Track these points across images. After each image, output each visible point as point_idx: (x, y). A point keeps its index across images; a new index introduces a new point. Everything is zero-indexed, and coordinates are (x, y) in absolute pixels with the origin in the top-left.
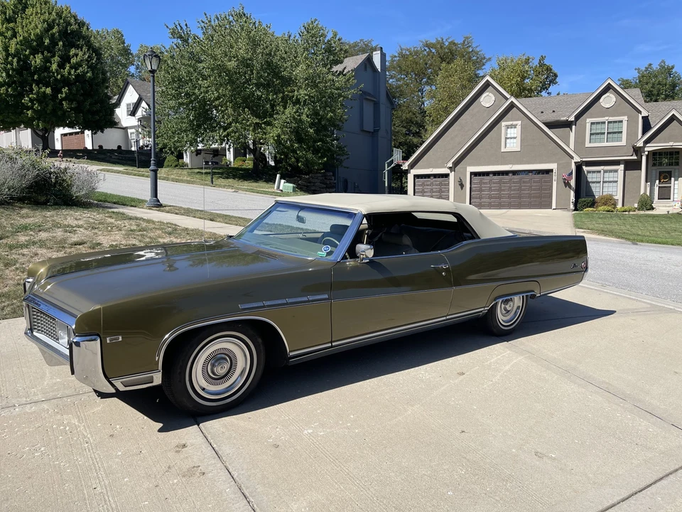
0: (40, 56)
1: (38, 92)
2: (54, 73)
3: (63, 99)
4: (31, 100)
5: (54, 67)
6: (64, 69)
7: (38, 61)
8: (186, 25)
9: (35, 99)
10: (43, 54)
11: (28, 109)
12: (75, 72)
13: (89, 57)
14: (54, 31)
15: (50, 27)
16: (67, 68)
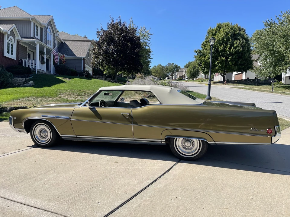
0: (222, 46)
1: (220, 59)
2: (227, 52)
3: (229, 61)
4: (218, 63)
5: (227, 49)
6: (231, 49)
7: (221, 48)
8: (272, 20)
9: (219, 62)
10: (224, 45)
11: (217, 66)
12: (235, 50)
13: (242, 42)
14: (229, 35)
15: (228, 34)
16: (232, 49)
